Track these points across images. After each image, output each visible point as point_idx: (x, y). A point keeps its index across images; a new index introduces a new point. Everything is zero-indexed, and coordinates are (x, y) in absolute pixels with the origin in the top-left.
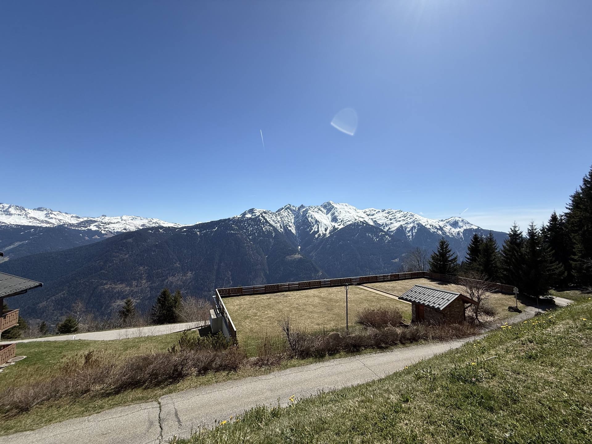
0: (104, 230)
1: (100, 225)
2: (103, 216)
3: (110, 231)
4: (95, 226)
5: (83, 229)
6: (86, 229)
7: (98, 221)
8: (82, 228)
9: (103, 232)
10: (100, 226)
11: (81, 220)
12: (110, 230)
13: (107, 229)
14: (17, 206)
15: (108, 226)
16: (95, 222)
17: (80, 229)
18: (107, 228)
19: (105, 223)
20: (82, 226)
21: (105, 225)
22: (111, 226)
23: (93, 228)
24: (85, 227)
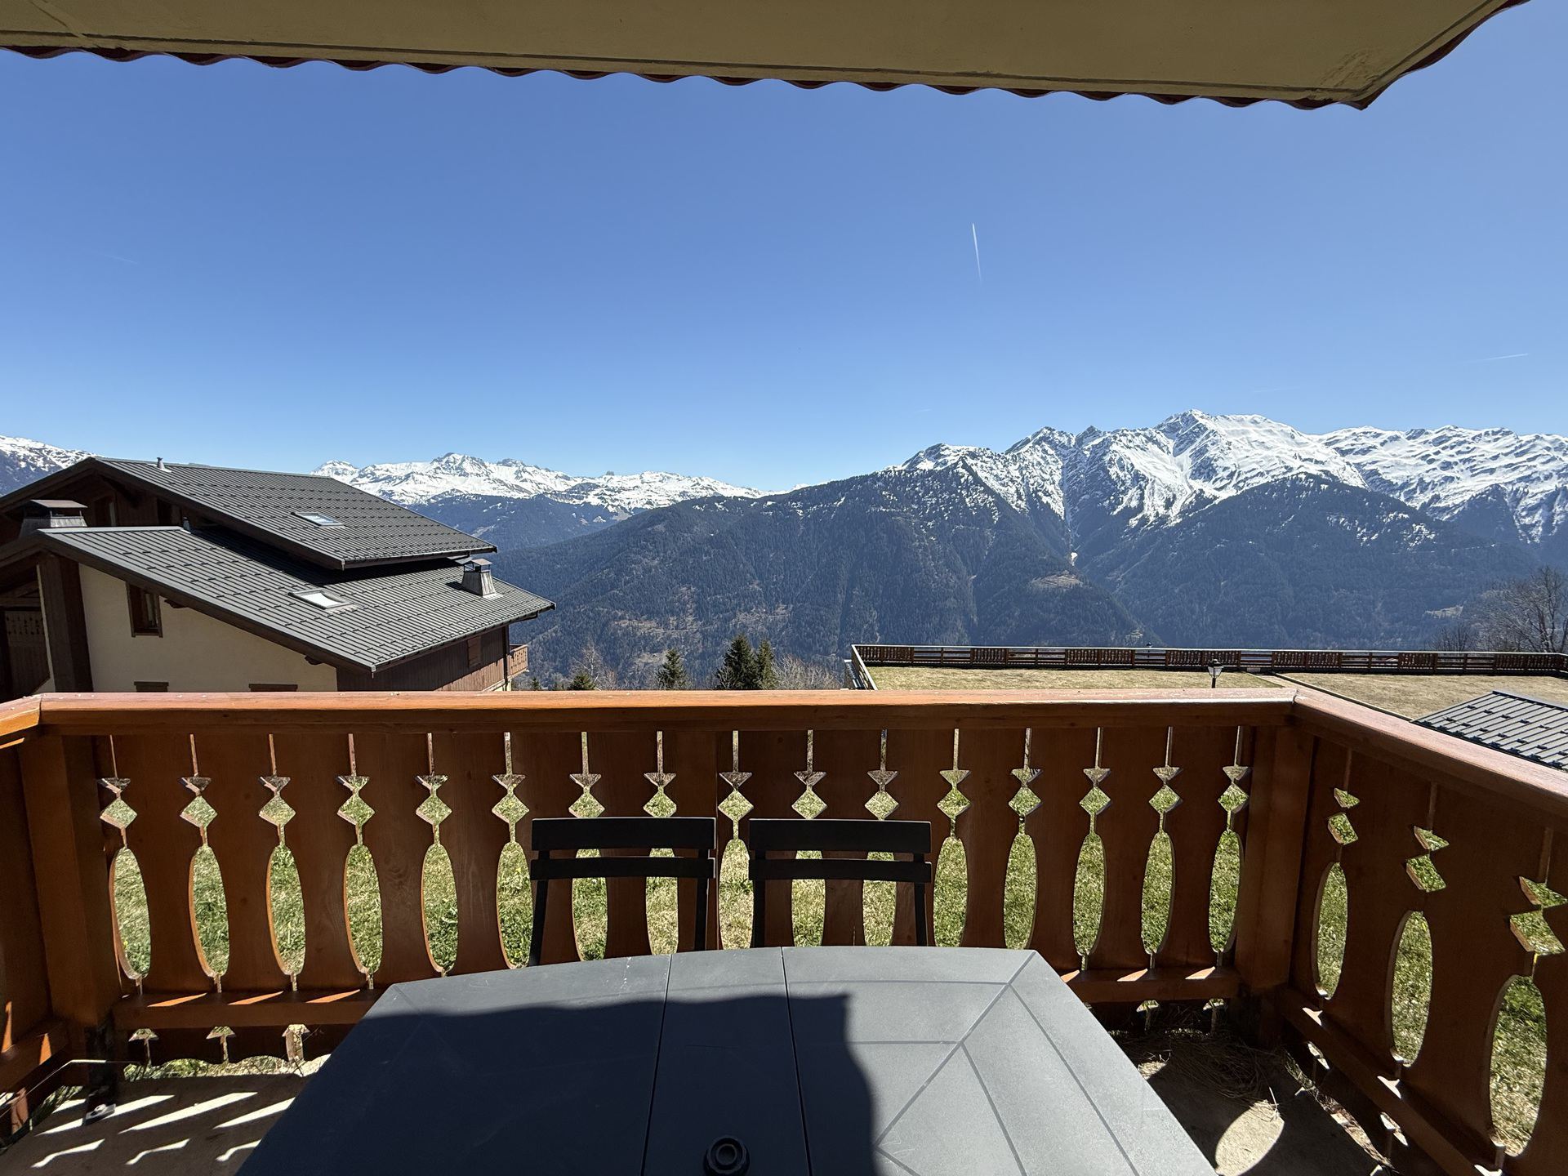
0: (613, 506)
1: (605, 494)
2: (608, 474)
3: (622, 507)
4: (596, 495)
5: (577, 502)
6: (582, 501)
7: (601, 485)
8: (575, 500)
9: (611, 509)
10: (605, 497)
11: (572, 483)
12: (623, 505)
13: (616, 503)
14: (473, 458)
15: (618, 496)
16: (597, 486)
17: (571, 503)
18: (617, 500)
19: (613, 490)
20: (573, 496)
21: (613, 493)
22: (623, 495)
23: (593, 500)
24: (580, 499)
